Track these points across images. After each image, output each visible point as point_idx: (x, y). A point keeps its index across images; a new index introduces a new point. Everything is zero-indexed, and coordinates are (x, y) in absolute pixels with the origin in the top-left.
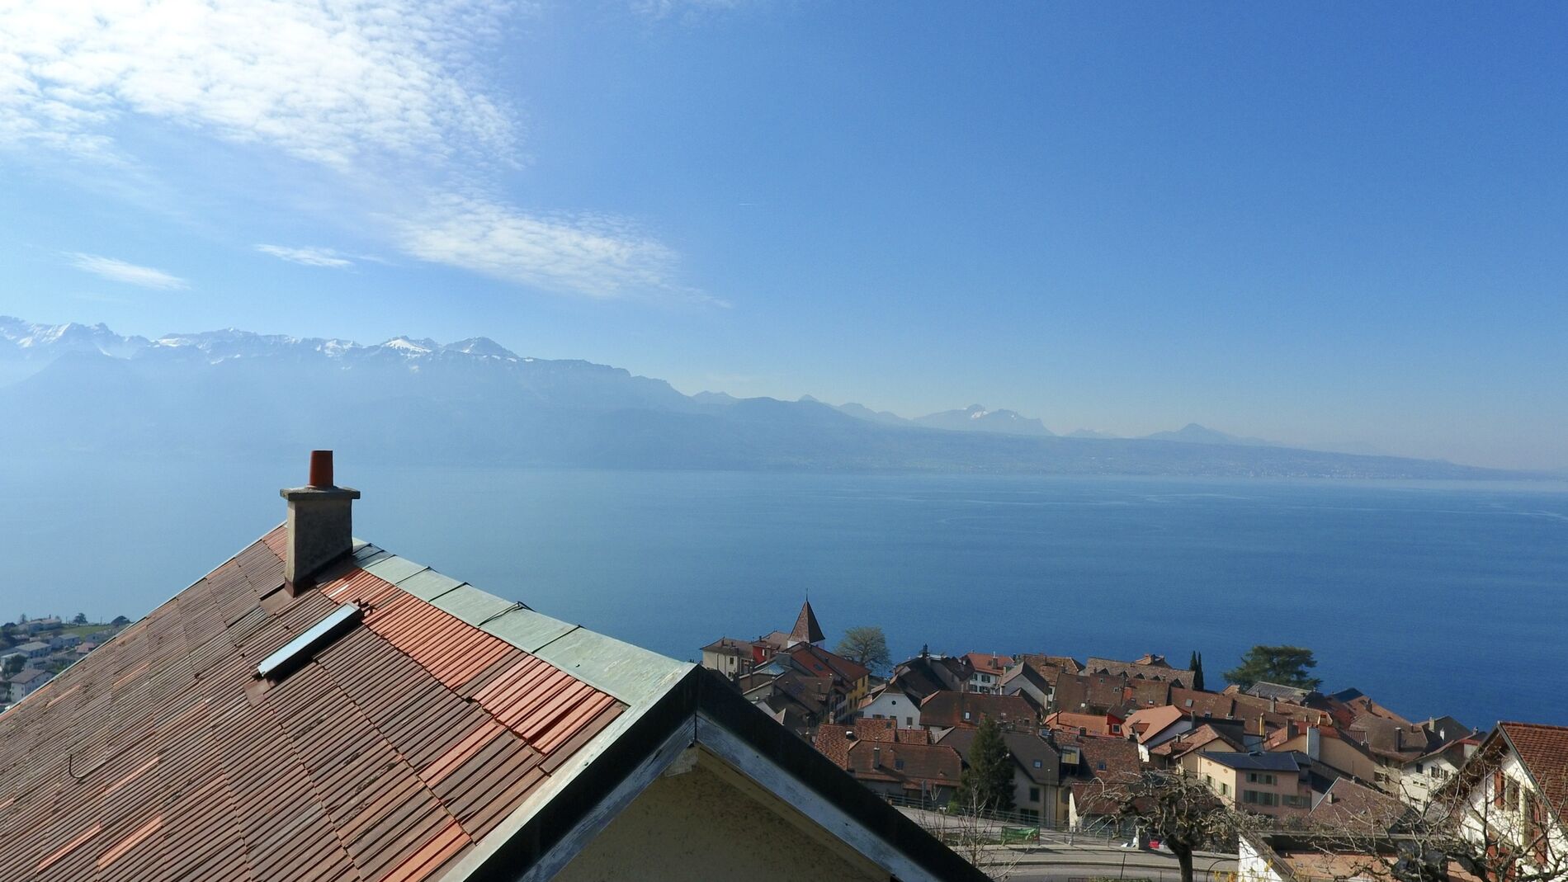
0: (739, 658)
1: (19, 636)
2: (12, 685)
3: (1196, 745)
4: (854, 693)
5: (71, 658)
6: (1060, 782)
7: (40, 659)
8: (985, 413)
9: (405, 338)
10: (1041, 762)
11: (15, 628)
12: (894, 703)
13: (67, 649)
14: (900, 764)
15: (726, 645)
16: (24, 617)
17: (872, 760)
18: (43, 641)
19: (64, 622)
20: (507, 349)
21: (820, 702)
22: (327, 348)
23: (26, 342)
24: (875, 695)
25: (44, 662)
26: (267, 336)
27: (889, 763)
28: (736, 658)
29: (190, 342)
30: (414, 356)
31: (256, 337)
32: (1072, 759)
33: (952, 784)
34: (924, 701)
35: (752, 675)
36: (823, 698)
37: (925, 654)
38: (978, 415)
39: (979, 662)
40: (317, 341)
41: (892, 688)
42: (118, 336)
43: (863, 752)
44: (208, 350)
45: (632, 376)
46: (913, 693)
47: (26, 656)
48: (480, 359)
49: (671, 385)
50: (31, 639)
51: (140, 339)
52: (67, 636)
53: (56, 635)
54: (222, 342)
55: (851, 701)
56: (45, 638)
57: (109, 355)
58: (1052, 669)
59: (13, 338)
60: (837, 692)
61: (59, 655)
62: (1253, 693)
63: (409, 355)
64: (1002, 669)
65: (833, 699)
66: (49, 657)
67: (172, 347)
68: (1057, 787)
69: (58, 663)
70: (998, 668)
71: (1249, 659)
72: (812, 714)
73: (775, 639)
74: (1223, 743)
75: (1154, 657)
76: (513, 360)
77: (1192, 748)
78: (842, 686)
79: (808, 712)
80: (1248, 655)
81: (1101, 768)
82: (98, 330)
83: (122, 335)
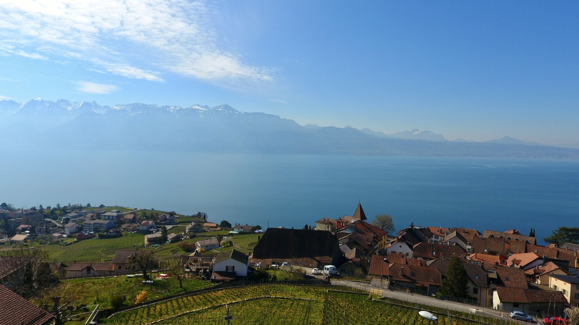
0: (331, 226)
1: (68, 211)
2: (65, 228)
3: (547, 271)
4: (381, 242)
5: (85, 219)
6: (488, 286)
7: (74, 219)
8: (419, 132)
9: (198, 105)
10: (478, 276)
11: (66, 208)
12: (400, 247)
13: (84, 216)
14: (413, 274)
15: (326, 221)
16: (70, 204)
17: (400, 272)
18: (76, 213)
19: (83, 206)
20: (235, 109)
21: (369, 245)
22: (171, 109)
23: (70, 108)
24: (392, 243)
25: (76, 220)
26: (150, 105)
27: (408, 274)
28: (330, 226)
29: (124, 107)
30: (201, 112)
31: (146, 105)
32: (493, 276)
33: (438, 284)
34: (415, 246)
35: (339, 233)
36: (370, 243)
37: (412, 227)
38: (416, 133)
39: (433, 230)
40: (167, 107)
41: (400, 240)
42: (99, 106)
43: (396, 268)
44: (130, 110)
45: (281, 118)
46: (409, 243)
47: (70, 218)
48: (225, 112)
49: (296, 122)
50: (72, 212)
51: (107, 107)
52: (83, 211)
53: (80, 211)
54: (135, 107)
55: (380, 245)
56: (76, 212)
57: (97, 112)
58: (467, 234)
59: (65, 107)
60: (375, 241)
61: (81, 218)
62: (564, 248)
63: (199, 111)
64: (444, 234)
65: (373, 244)
66: (78, 218)
67: (118, 110)
68: (487, 288)
69: (80, 221)
70: (442, 233)
71: (557, 233)
72: (365, 250)
73: (346, 219)
74: (561, 270)
75: (514, 230)
76: (237, 113)
77: (545, 272)
78: (377, 239)
79: (364, 249)
80: (556, 231)
81: (507, 280)
82: (93, 104)
83: (101, 105)
